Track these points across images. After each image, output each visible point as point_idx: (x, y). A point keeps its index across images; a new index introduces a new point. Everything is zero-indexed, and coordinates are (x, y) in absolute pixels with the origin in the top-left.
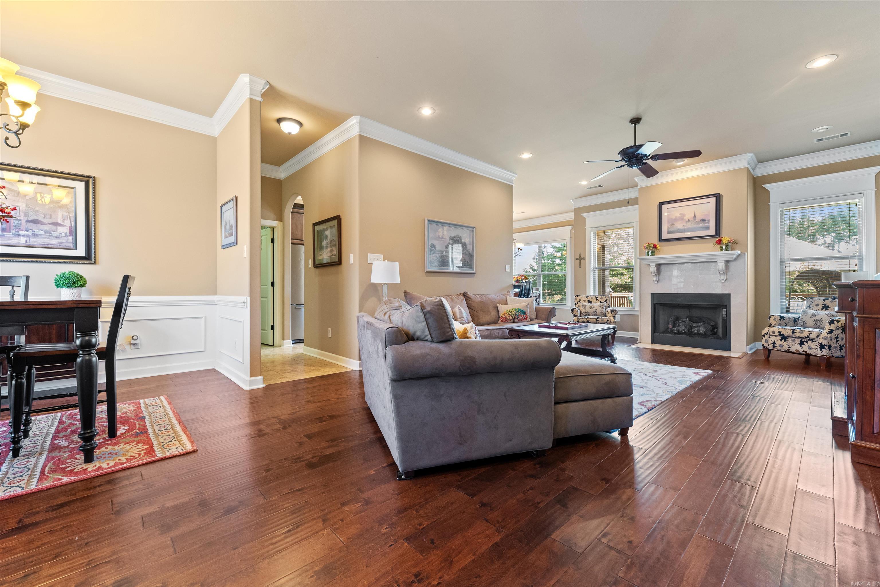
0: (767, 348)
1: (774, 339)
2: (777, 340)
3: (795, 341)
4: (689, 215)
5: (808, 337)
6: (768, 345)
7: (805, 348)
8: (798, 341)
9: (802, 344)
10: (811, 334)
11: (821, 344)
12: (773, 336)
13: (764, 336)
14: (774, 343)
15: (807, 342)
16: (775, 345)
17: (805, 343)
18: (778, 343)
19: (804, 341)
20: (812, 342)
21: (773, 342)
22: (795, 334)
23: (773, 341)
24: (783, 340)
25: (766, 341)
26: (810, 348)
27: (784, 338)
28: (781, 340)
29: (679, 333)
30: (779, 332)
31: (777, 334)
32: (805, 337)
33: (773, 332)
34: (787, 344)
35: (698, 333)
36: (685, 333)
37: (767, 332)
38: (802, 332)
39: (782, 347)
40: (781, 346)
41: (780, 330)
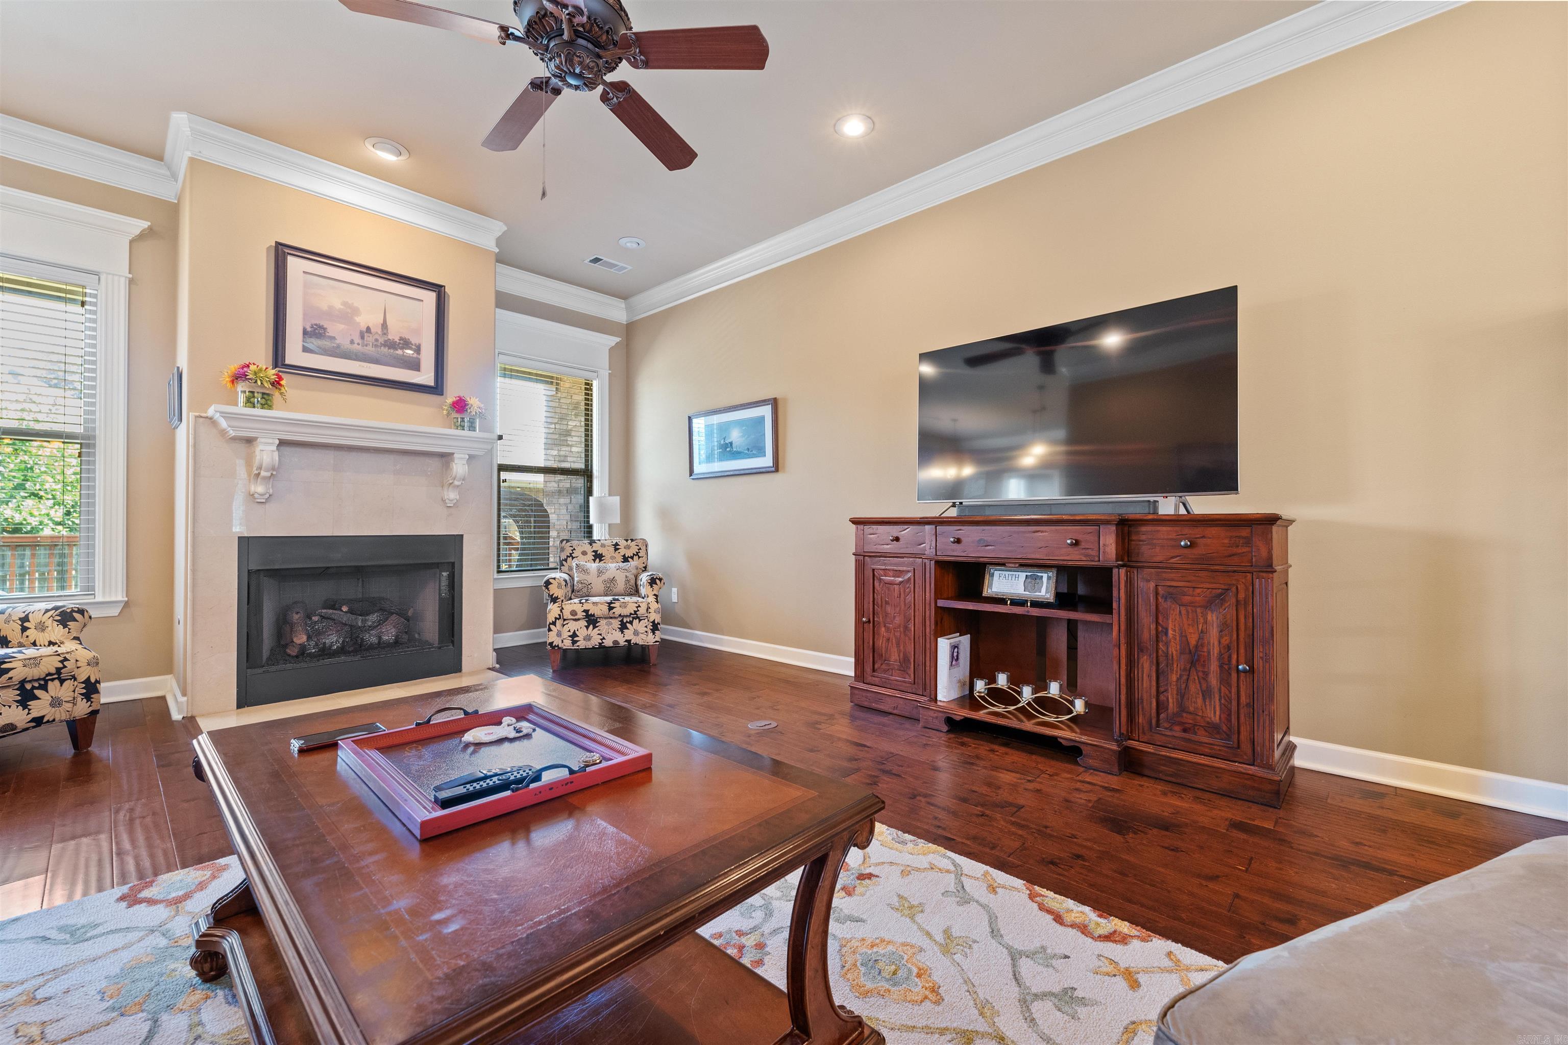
0: (559, 648)
1: (572, 626)
2: (580, 626)
3: (611, 624)
4: (369, 318)
5: (635, 612)
6: (562, 642)
7: (629, 634)
8: (616, 623)
9: (623, 627)
10: (639, 606)
11: (653, 622)
12: (572, 621)
13: (554, 623)
14: (574, 635)
15: (631, 623)
16: (575, 639)
17: (628, 625)
18: (582, 633)
19: (627, 622)
20: (640, 620)
21: (571, 634)
22: (614, 610)
23: (572, 631)
24: (591, 627)
25: (559, 634)
26: (636, 633)
27: (591, 620)
28: (587, 627)
29: (325, 652)
30: (584, 611)
31: (581, 615)
32: (631, 614)
33: (573, 613)
34: (599, 632)
35: (379, 642)
36: (342, 651)
37: (559, 615)
38: (625, 605)
39: (589, 640)
40: (588, 638)
41: (586, 607)
